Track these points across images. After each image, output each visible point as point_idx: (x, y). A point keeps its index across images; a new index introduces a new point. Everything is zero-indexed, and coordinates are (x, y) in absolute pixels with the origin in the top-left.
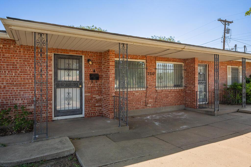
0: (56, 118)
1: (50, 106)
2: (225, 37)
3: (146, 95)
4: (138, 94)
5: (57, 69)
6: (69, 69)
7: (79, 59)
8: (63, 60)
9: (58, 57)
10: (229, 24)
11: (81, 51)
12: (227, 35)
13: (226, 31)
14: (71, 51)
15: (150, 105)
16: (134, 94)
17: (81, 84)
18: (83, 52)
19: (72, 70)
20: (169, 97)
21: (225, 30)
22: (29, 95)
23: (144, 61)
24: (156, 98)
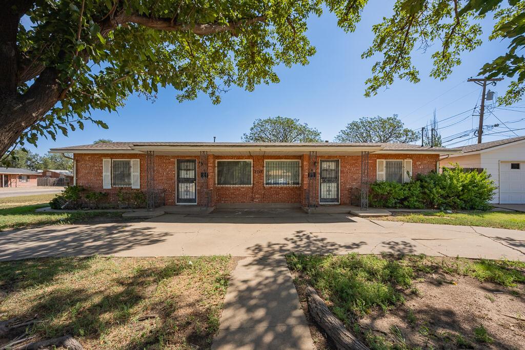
0: (178, 204)
1: (174, 195)
2: (483, 106)
3: (253, 191)
4: (244, 189)
5: (179, 169)
6: (187, 170)
7: (194, 162)
8: (183, 164)
9: (179, 162)
10: (495, 83)
11: (194, 156)
12: (487, 103)
13: (486, 97)
14: (187, 156)
15: (257, 200)
16: (240, 189)
17: (195, 180)
18: (196, 157)
19: (189, 170)
20: (280, 195)
21: (484, 95)
22: (161, 187)
23: (252, 160)
24: (264, 194)
